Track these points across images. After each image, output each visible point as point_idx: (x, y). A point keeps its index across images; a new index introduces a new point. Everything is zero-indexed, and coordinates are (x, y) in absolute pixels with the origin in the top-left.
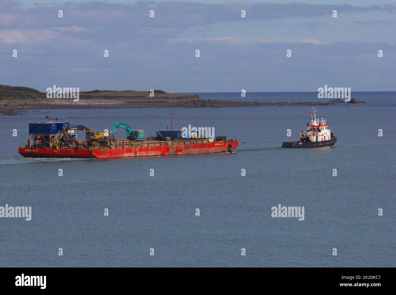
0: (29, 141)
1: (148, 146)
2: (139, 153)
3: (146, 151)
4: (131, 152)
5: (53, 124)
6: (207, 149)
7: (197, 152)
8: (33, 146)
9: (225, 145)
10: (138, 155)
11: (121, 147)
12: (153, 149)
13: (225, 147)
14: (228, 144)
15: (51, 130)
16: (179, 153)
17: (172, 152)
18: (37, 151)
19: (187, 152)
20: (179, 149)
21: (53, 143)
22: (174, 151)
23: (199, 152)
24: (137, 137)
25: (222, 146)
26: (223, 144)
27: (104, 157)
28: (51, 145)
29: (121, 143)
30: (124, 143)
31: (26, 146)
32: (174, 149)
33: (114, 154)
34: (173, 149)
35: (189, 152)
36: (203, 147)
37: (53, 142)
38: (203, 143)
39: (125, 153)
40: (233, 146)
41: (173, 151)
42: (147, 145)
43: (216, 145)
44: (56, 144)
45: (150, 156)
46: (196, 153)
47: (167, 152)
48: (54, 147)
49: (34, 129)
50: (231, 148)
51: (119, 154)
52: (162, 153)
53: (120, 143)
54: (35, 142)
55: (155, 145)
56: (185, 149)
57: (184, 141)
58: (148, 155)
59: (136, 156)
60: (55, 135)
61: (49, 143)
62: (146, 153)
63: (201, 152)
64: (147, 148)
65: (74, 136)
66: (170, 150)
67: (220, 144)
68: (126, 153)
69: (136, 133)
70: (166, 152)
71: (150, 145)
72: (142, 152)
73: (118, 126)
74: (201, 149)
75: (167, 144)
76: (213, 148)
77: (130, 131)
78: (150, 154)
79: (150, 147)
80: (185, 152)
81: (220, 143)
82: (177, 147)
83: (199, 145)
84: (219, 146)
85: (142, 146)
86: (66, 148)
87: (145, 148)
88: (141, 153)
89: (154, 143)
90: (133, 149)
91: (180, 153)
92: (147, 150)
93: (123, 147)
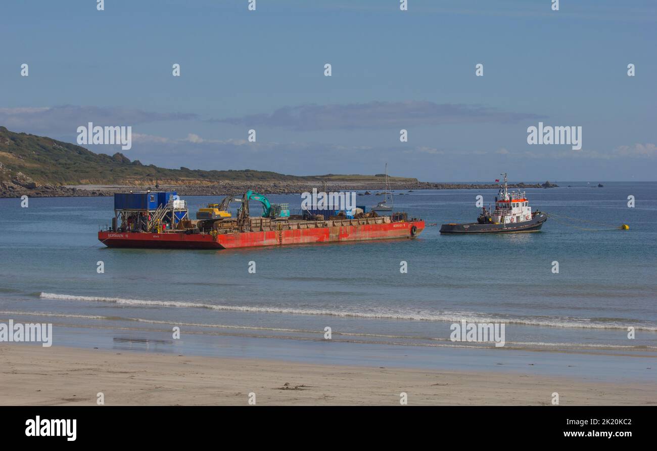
0: (114, 221)
1: (298, 228)
2: (286, 240)
3: (296, 236)
4: (274, 237)
5: (152, 194)
6: (382, 232)
7: (369, 236)
8: (122, 228)
9: (406, 227)
10: (284, 242)
11: (258, 229)
12: (306, 234)
13: (406, 229)
14: (410, 224)
15: (148, 203)
16: (343, 238)
17: (333, 237)
18: (127, 236)
19: (355, 238)
20: (343, 233)
21: (152, 224)
22: (336, 236)
23: (372, 237)
24: (278, 215)
25: (403, 227)
26: (404, 225)
27: (234, 245)
28: (149, 226)
29: (258, 223)
30: (263, 224)
31: (110, 228)
32: (336, 233)
33: (248, 242)
34: (334, 233)
35: (357, 237)
36: (376, 230)
37: (153, 222)
38: (376, 223)
39: (264, 239)
40: (418, 228)
41: (334, 235)
42: (297, 226)
43: (394, 226)
44: (157, 225)
45: (301, 244)
46: (367, 239)
47: (327, 237)
48: (154, 231)
49: (121, 201)
50: (415, 231)
51: (256, 241)
52: (318, 239)
53: (256, 224)
54: (123, 221)
55: (308, 227)
56: (351, 233)
57: (350, 221)
58: (299, 242)
59: (281, 244)
60: (154, 211)
61: (146, 223)
62: (296, 239)
63: (374, 237)
64: (297, 231)
65: (184, 213)
66: (331, 235)
67: (401, 225)
68: (266, 240)
69: (278, 209)
70: (325, 237)
71: (302, 227)
72: (290, 238)
73: (251, 197)
74: (375, 232)
75: (326, 225)
76: (391, 231)
77: (268, 206)
78: (301, 241)
79: (301, 231)
80: (351, 238)
81: (401, 223)
82: (341, 230)
83: (371, 227)
84: (399, 228)
85: (290, 228)
86: (173, 232)
87: (294, 231)
88: (288, 239)
89: (307, 224)
90: (277, 233)
91: (345, 238)
92: (297, 234)
93: (261, 230)
